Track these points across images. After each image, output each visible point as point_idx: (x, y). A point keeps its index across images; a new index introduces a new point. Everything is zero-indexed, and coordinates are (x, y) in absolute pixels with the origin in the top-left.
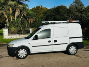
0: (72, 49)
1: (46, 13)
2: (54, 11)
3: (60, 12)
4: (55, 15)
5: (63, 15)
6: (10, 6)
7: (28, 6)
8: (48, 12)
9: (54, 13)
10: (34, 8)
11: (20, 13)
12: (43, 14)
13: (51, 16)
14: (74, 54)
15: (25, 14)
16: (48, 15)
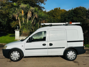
0: (71, 54)
1: (63, 15)
2: (72, 13)
3: (78, 14)
4: (73, 17)
5: (82, 17)
6: (22, 8)
7: (44, 8)
8: (66, 14)
9: (72, 15)
10: (52, 10)
11: (31, 16)
12: (61, 16)
13: (69, 18)
14: (73, 60)
15: (37, 17)
16: (66, 17)
